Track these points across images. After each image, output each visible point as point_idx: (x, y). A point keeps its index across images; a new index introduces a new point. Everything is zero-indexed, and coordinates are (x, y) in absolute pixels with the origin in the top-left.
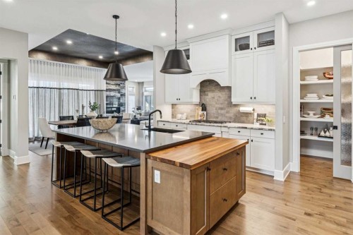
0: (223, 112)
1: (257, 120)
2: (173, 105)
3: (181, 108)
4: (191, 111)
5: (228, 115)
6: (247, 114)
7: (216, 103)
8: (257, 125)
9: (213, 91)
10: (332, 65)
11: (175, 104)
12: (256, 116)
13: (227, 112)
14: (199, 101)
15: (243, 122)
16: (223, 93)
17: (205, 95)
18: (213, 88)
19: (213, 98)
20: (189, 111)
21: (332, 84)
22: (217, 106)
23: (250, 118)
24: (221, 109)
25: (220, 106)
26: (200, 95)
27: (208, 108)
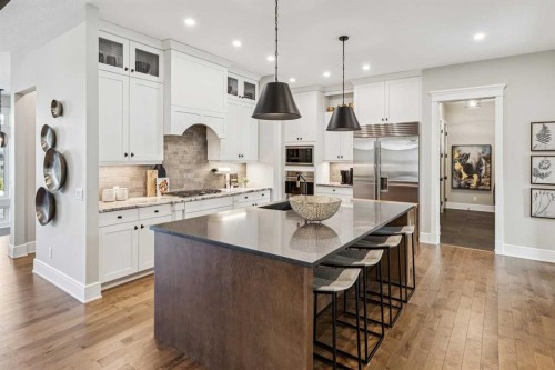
0: (190, 176)
1: (230, 183)
5: (197, 180)
7: (181, 163)
8: (231, 190)
12: (228, 178)
13: (196, 176)
19: (176, 153)
22: (183, 167)
24: (188, 171)
25: (188, 167)
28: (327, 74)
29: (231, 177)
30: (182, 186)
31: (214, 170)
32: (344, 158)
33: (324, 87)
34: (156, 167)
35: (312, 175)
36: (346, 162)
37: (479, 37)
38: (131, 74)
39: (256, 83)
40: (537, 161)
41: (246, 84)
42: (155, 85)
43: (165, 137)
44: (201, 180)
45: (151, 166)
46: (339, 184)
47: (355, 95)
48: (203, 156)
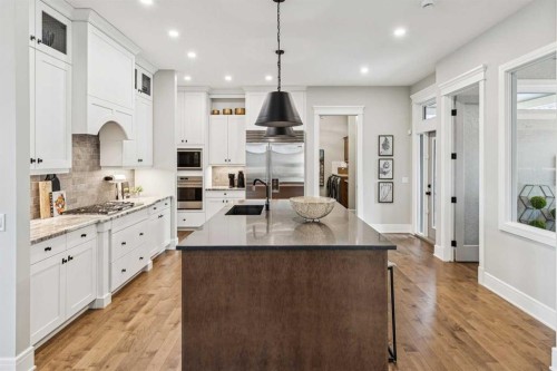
1: (123, 194)
12: (120, 188)
28: (228, 78)
29: (123, 185)
30: (75, 201)
31: (107, 179)
32: (232, 162)
33: (212, 89)
34: (48, 178)
35: (200, 179)
36: (235, 166)
37: (364, 70)
38: (38, 46)
39: (151, 76)
40: (382, 162)
41: (144, 76)
42: (63, 65)
43: (74, 136)
44: (93, 191)
45: (41, 176)
46: (227, 187)
47: (247, 100)
48: (96, 161)
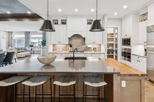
0: (79, 47)
1: (93, 50)
2: (54, 45)
3: (58, 46)
4: (64, 47)
5: (82, 48)
6: (89, 48)
7: (77, 44)
8: (93, 52)
9: (75, 39)
10: (113, 33)
11: (55, 45)
12: (92, 49)
13: (81, 47)
14: (68, 43)
15: (87, 51)
16: (80, 40)
17: (71, 40)
18: (75, 38)
19: (75, 42)
20: (63, 47)
21: (113, 38)
23: (90, 49)
24: (79, 46)
26: (69, 40)
27: (73, 46)
29: (94, 48)
31: (87, 46)
35: (130, 50)
38: (60, 25)
39: (101, 19)
42: (65, 26)
48: (84, 42)
